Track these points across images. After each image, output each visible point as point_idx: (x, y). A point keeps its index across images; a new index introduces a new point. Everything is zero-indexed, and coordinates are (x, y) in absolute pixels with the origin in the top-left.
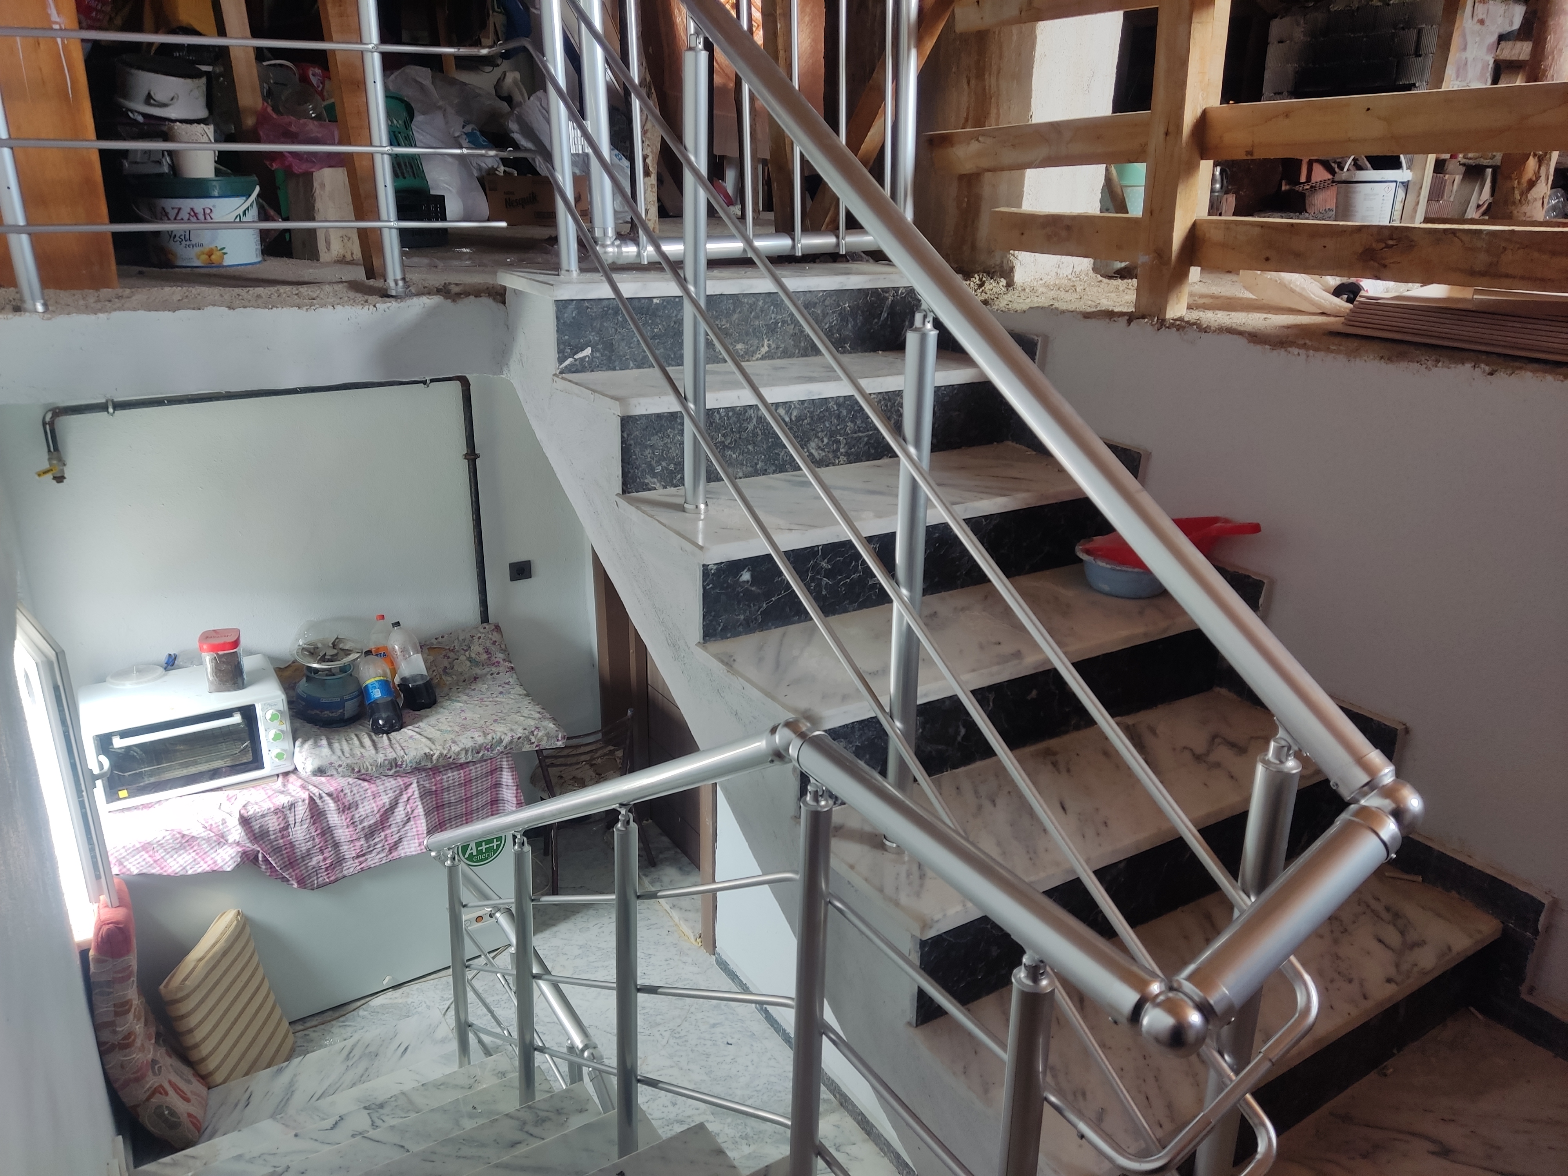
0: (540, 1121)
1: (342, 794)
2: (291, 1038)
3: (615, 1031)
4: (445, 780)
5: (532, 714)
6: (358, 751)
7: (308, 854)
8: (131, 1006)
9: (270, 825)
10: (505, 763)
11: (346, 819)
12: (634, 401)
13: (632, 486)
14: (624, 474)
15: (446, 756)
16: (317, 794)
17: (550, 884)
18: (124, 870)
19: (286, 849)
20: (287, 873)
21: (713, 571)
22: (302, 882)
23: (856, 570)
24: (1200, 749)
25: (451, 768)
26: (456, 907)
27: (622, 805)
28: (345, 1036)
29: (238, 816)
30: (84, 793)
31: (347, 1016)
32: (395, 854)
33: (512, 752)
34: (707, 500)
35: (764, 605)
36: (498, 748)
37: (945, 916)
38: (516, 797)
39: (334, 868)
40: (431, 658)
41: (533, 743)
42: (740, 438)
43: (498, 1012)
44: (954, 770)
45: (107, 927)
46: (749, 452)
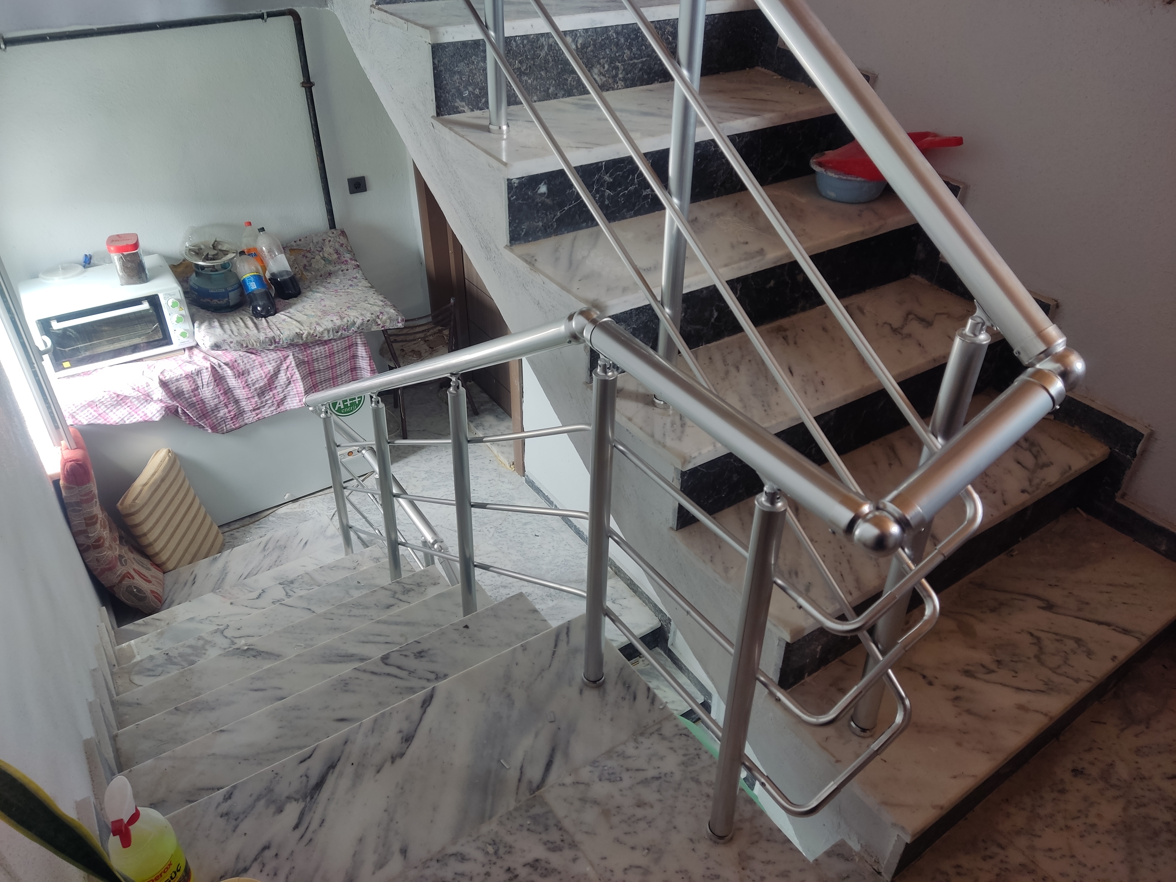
0: (406, 591)
1: (236, 363)
2: (221, 537)
3: (456, 529)
4: (314, 353)
5: (376, 302)
6: (244, 331)
7: (216, 408)
8: (97, 519)
9: (184, 387)
10: (359, 340)
11: (242, 382)
12: (442, 30)
13: (445, 109)
14: (438, 98)
15: (313, 335)
16: (217, 364)
17: (401, 428)
18: (76, 422)
19: (199, 404)
20: (202, 421)
21: (516, 185)
22: (214, 429)
23: (632, 183)
24: (896, 324)
25: (318, 344)
26: (332, 447)
27: (452, 374)
28: (261, 535)
29: (158, 380)
30: (35, 365)
31: (260, 521)
32: (282, 408)
33: (365, 332)
34: (509, 122)
35: (559, 214)
36: (353, 329)
37: (700, 454)
38: (370, 365)
39: (238, 418)
40: (293, 258)
41: (379, 325)
42: (534, 64)
43: (370, 517)
44: (708, 345)
45: (70, 464)
46: (541, 78)
